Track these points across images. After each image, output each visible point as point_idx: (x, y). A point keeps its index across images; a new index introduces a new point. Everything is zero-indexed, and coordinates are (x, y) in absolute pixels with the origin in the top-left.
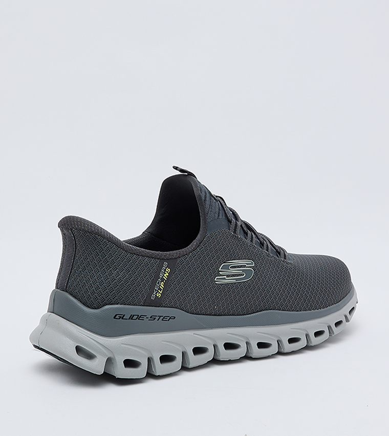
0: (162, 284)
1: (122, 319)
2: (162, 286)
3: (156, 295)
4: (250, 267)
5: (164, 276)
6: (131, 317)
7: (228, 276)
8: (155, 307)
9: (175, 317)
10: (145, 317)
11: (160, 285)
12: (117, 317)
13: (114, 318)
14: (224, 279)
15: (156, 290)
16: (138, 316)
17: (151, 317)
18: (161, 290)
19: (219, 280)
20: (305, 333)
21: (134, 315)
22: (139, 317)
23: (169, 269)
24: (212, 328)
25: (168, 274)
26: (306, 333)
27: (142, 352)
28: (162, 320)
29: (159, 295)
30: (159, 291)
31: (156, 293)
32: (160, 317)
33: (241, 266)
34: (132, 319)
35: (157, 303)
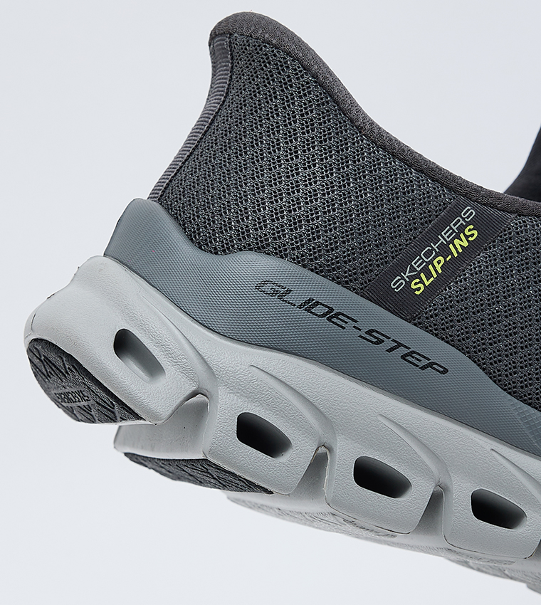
0: (438, 264)
1: (280, 298)
2: (438, 267)
3: (408, 284)
5: (452, 242)
6: (308, 306)
8: (398, 316)
10: (352, 323)
11: (431, 262)
12: (267, 289)
13: (258, 288)
15: (413, 269)
16: (331, 310)
17: (369, 333)
18: (429, 276)
21: (318, 303)
22: (331, 316)
23: (475, 232)
25: (465, 244)
28: (403, 357)
29: (418, 287)
30: (422, 275)
31: (411, 278)
34: (308, 310)
35: (404, 306)
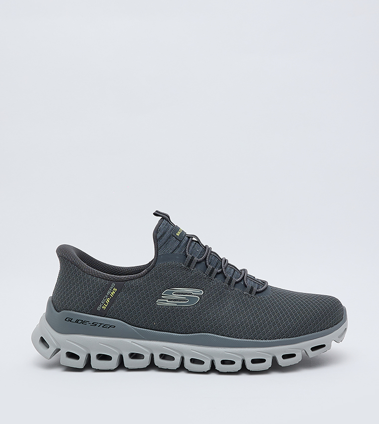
0: (108, 300)
3: (101, 308)
4: (197, 295)
6: (77, 321)
7: (169, 300)
8: (101, 316)
9: (115, 327)
12: (67, 320)
14: (166, 302)
15: (102, 304)
17: (93, 324)
19: (159, 303)
20: (241, 358)
22: (83, 322)
23: (116, 289)
24: (150, 340)
25: (114, 293)
26: (243, 358)
27: (82, 348)
29: (104, 308)
30: (105, 304)
31: (102, 306)
32: (101, 324)
33: (186, 294)
35: (102, 314)
